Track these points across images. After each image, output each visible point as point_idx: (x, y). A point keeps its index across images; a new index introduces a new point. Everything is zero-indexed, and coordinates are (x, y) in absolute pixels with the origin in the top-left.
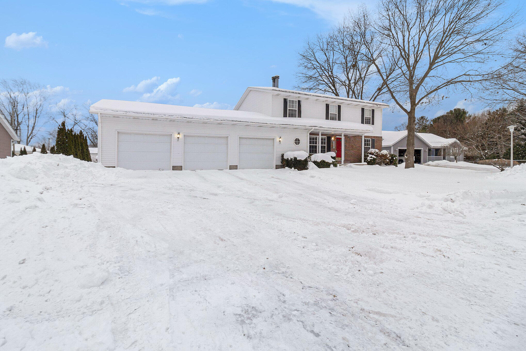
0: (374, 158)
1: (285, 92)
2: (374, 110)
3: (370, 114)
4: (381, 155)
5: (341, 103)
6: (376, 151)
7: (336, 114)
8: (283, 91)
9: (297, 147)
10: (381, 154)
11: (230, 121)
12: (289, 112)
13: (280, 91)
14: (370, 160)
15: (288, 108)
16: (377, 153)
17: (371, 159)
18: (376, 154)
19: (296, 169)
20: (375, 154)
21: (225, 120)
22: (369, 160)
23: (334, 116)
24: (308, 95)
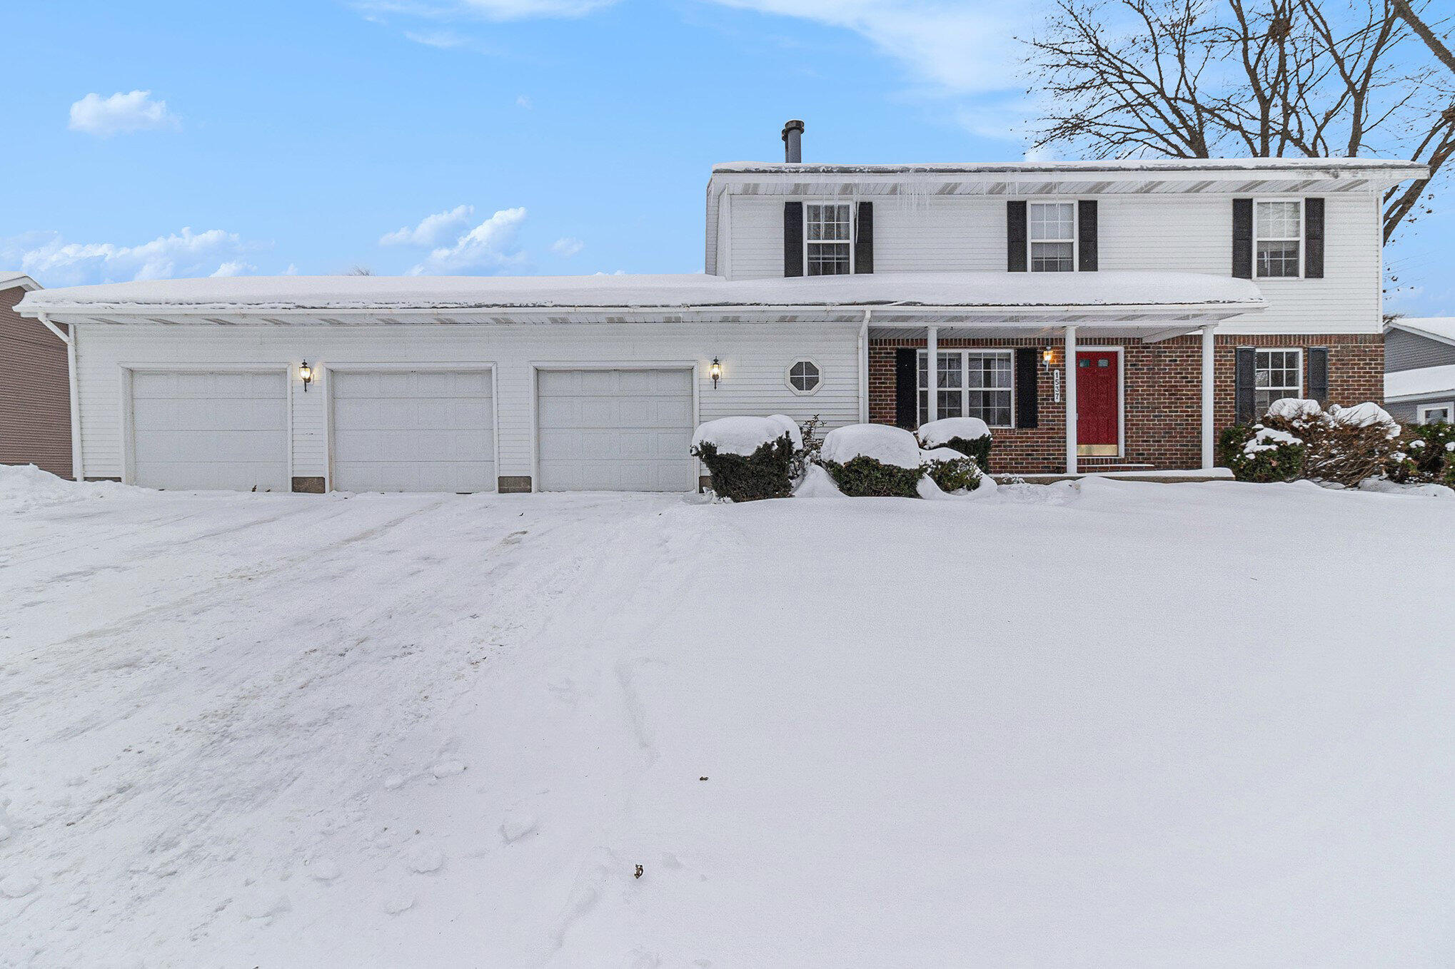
0: (1283, 447)
1: (776, 172)
2: (1321, 202)
3: (1298, 223)
4: (1335, 428)
5: (1099, 188)
6: (1306, 410)
7: (1072, 243)
8: (764, 171)
9: (799, 400)
10: (1340, 422)
11: (471, 307)
12: (809, 259)
13: (753, 172)
14: (1256, 454)
15: (806, 242)
16: (1315, 418)
17: (1265, 448)
18: (1306, 422)
19: (728, 499)
20: (1295, 424)
21: (448, 306)
22: (1252, 457)
23: (1060, 254)
24: (893, 172)
